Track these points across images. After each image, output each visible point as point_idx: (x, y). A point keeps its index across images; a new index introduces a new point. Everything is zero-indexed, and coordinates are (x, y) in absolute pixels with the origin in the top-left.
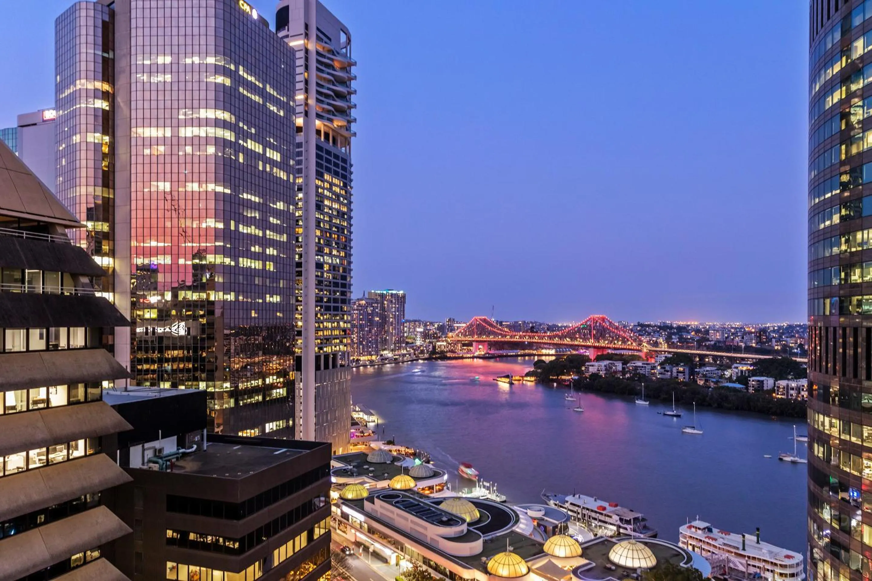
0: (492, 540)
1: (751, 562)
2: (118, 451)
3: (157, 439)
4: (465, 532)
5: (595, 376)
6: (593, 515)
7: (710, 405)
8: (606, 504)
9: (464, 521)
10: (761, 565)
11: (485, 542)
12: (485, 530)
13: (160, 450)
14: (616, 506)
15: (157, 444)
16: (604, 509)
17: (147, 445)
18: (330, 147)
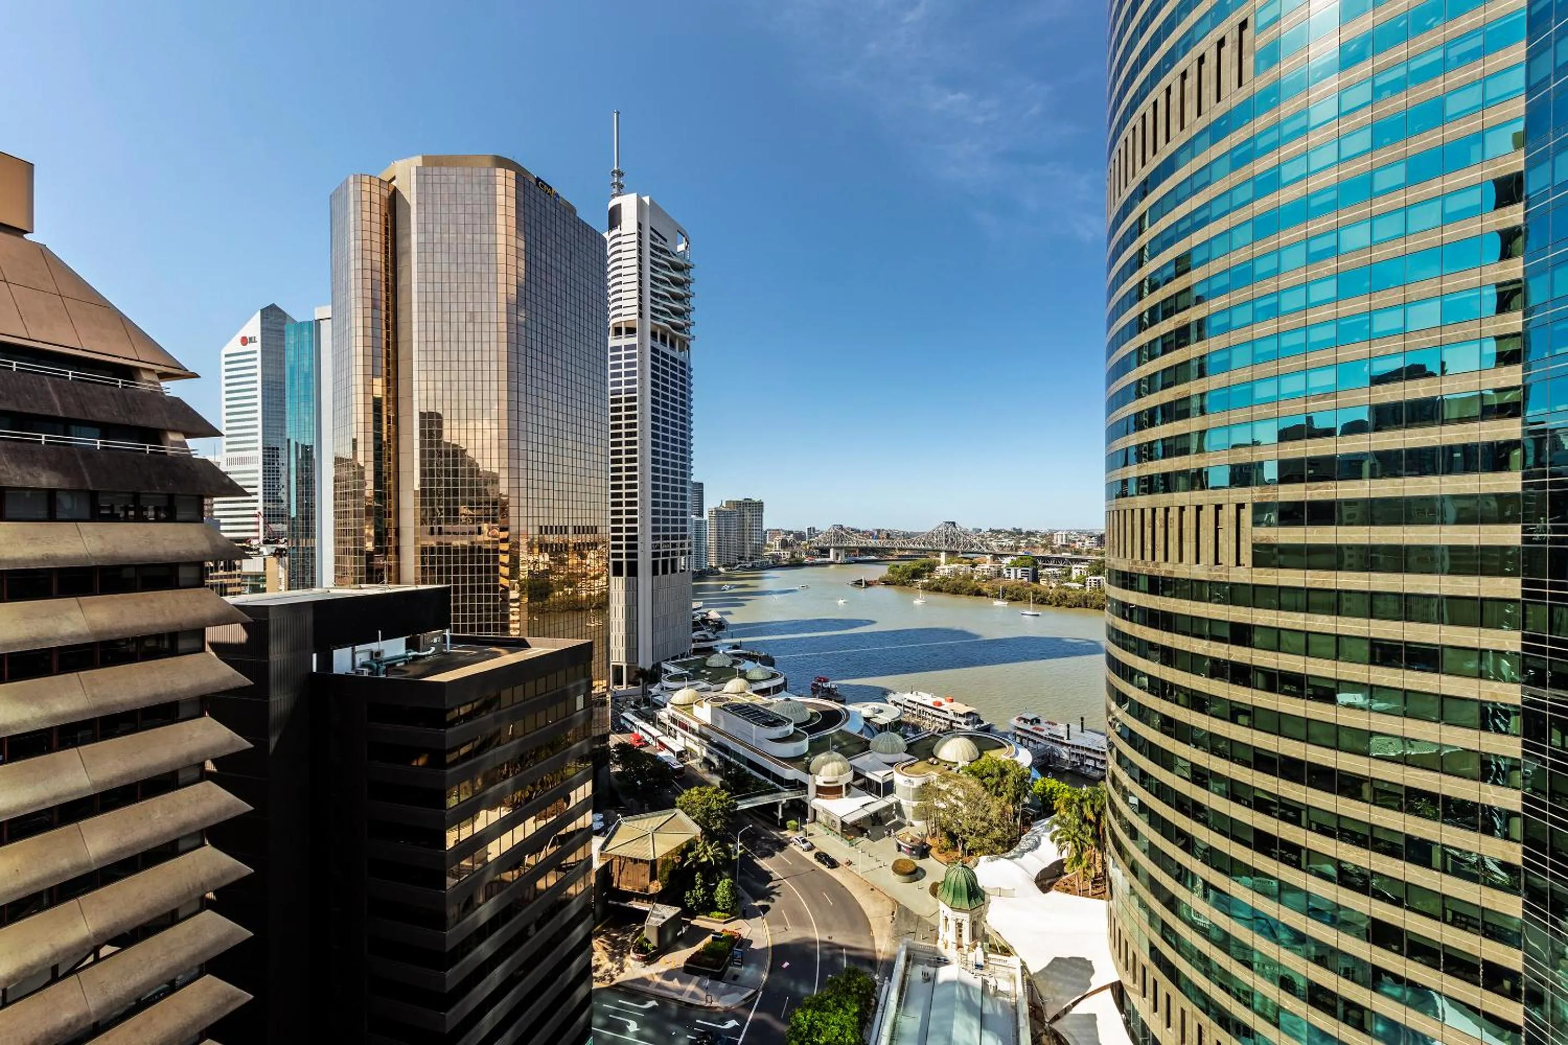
0: (819, 740)
1: (1075, 751)
2: (315, 656)
3: (377, 640)
4: (791, 732)
5: (945, 579)
6: (929, 711)
7: (1050, 604)
8: (942, 700)
9: (790, 721)
10: (1084, 752)
11: (811, 742)
12: (811, 731)
13: (378, 654)
14: (952, 701)
15: (374, 646)
16: (940, 704)
17: (358, 648)
18: (667, 349)
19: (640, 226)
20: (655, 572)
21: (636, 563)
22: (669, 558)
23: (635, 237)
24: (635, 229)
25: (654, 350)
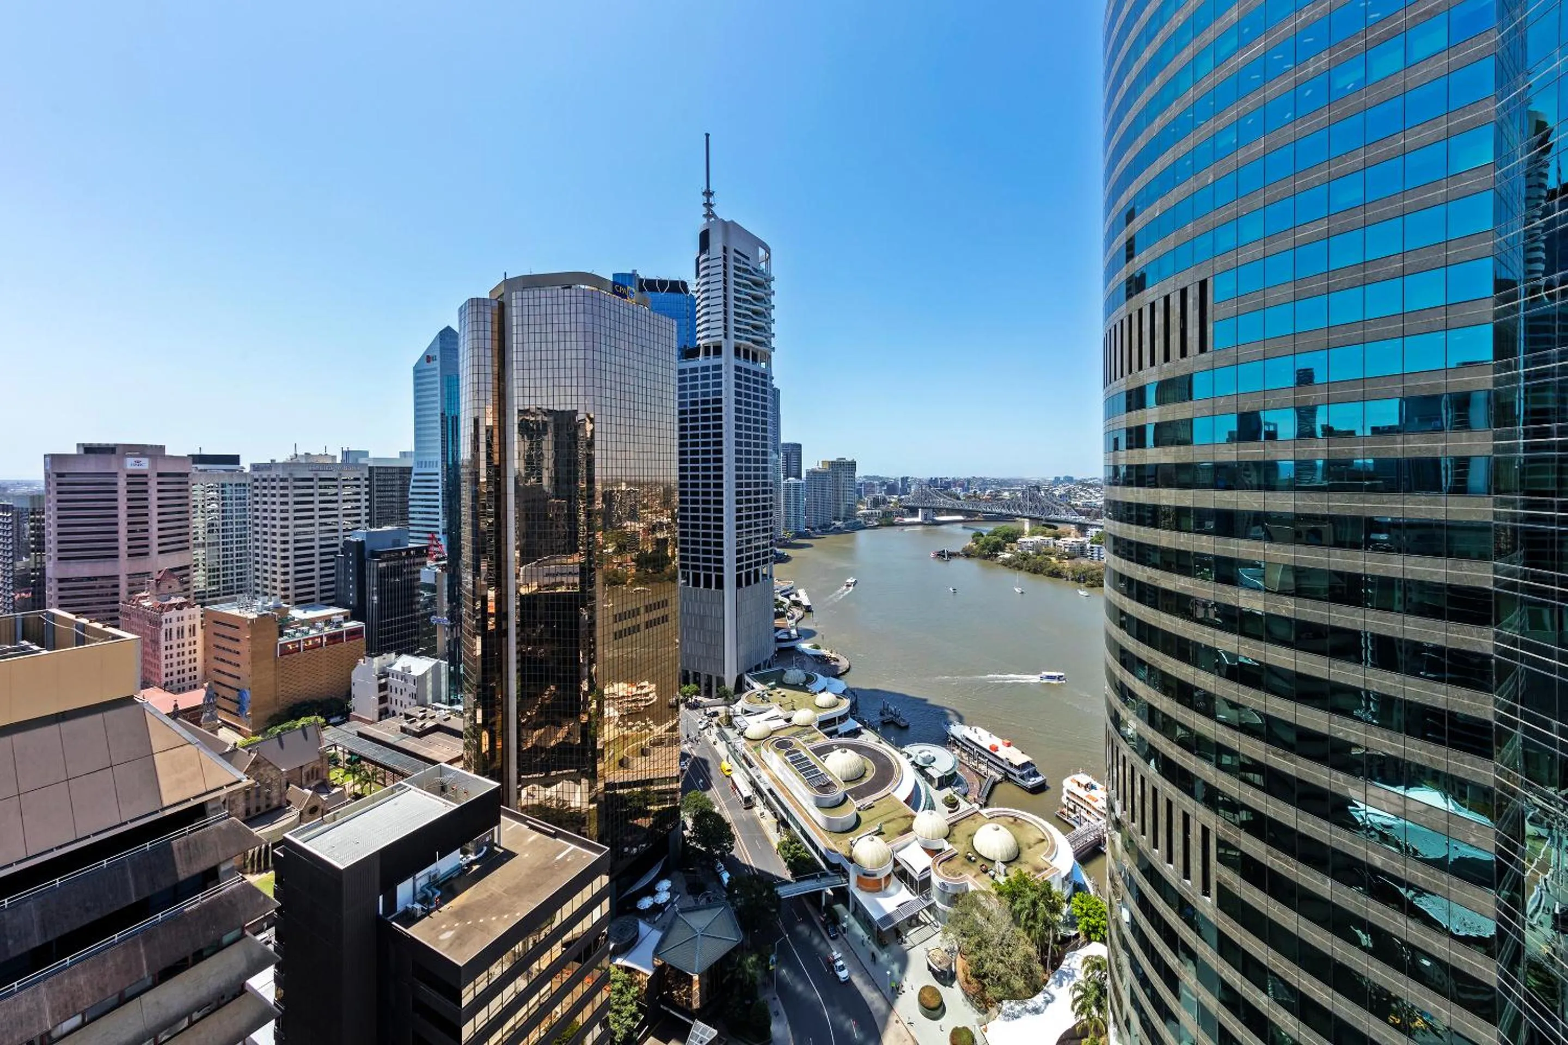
2: (381, 897)
5: (1026, 556)
8: (999, 743)
14: (1009, 745)
16: (997, 749)
17: (419, 874)
18: (749, 365)
19: (725, 250)
20: (739, 584)
21: (722, 576)
22: (752, 570)
23: (721, 262)
24: (721, 254)
25: (738, 368)
